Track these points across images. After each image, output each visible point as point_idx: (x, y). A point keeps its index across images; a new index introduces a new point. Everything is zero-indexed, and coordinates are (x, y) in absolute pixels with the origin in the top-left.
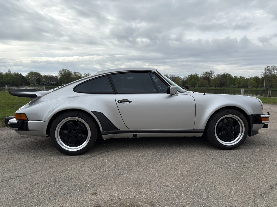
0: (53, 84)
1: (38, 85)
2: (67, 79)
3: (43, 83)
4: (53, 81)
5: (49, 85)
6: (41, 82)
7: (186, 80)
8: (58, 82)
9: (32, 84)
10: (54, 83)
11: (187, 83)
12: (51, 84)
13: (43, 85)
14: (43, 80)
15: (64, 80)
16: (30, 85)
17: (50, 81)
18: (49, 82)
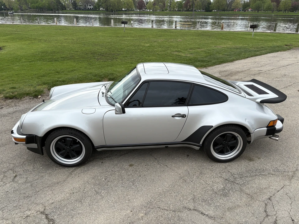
0: (90, 8)
1: (75, 10)
2: (105, 2)
3: (80, 8)
4: (90, 5)
5: (86, 10)
6: (77, 6)
7: (248, 1)
8: (95, 6)
9: (68, 9)
10: (92, 7)
11: (249, 6)
12: (88, 8)
13: (80, 9)
14: (80, 4)
15: (102, 3)
16: (66, 9)
17: (87, 5)
18: (85, 6)
